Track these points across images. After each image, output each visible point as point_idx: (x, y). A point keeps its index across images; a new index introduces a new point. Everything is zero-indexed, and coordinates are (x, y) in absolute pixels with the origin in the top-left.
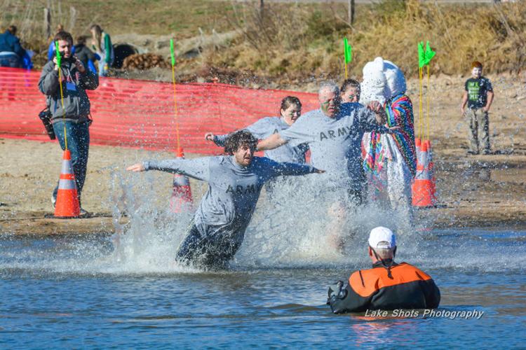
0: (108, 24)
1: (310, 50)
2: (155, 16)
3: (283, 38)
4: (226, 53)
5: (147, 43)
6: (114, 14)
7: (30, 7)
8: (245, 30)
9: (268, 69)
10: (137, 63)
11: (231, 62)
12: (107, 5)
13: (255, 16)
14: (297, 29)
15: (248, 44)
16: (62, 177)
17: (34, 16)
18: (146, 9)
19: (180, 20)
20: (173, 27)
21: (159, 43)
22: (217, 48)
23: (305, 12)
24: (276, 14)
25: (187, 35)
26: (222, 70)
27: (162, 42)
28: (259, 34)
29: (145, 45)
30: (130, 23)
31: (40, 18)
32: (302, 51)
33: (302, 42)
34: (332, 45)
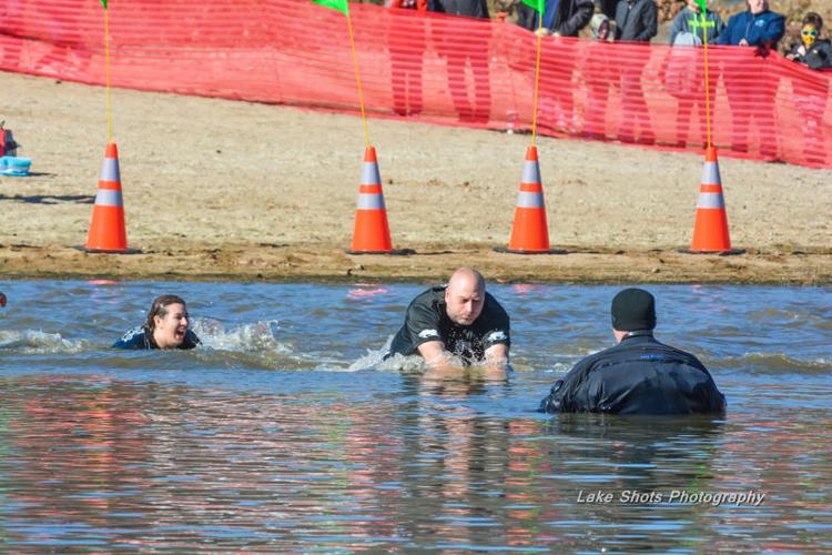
16: (523, 187)
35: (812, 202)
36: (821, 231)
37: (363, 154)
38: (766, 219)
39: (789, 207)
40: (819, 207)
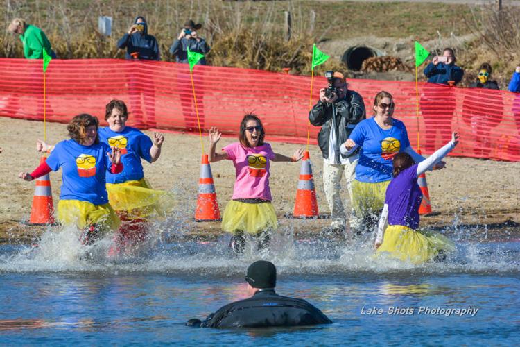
0: (347, 28)
2: (393, 19)
4: (463, 56)
5: (386, 46)
6: (354, 17)
7: (271, 10)
8: (483, 32)
9: (505, 72)
10: (375, 65)
11: (468, 65)
12: (346, 8)
13: (493, 19)
15: (487, 47)
16: (301, 177)
17: (275, 19)
18: (385, 12)
19: (419, 23)
20: (411, 30)
21: (397, 45)
24: (514, 17)
25: (426, 38)
27: (401, 45)
28: (497, 37)
29: (384, 48)
30: (369, 26)
31: (280, 20)
35: (481, 181)
36: (488, 199)
37: (201, 159)
38: (453, 193)
39: (467, 185)
40: (486, 185)
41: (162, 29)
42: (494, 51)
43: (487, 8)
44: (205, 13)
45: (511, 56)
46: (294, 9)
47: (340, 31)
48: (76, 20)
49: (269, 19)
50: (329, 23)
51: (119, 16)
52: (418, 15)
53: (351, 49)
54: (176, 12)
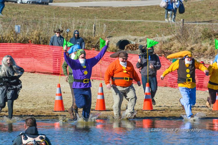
0: (119, 32)
1: (203, 44)
2: (138, 28)
3: (191, 39)
4: (167, 44)
5: (135, 39)
6: (122, 27)
7: (87, 24)
8: (176, 35)
10: (131, 48)
11: (169, 48)
12: (119, 23)
13: (180, 29)
14: (197, 35)
15: (177, 41)
16: (98, 94)
17: (89, 27)
18: (135, 26)
19: (149, 30)
20: (146, 33)
21: (140, 39)
22: (164, 42)
23: (201, 28)
24: (189, 29)
25: (152, 37)
26: (166, 51)
28: (182, 37)
29: (134, 40)
30: (128, 31)
31: (91, 28)
32: (199, 44)
33: (199, 40)
34: (212, 42)
35: (174, 97)
36: (176, 105)
37: (57, 85)
38: (162, 101)
40: (176, 98)
41: (41, 31)
42: (180, 42)
43: (178, 25)
44: (60, 24)
45: (187, 45)
46: (97, 23)
47: (116, 33)
48: (5, 27)
49: (87, 28)
50: (111, 30)
51: (23, 25)
52: (148, 27)
53: (121, 40)
54: (48, 24)
